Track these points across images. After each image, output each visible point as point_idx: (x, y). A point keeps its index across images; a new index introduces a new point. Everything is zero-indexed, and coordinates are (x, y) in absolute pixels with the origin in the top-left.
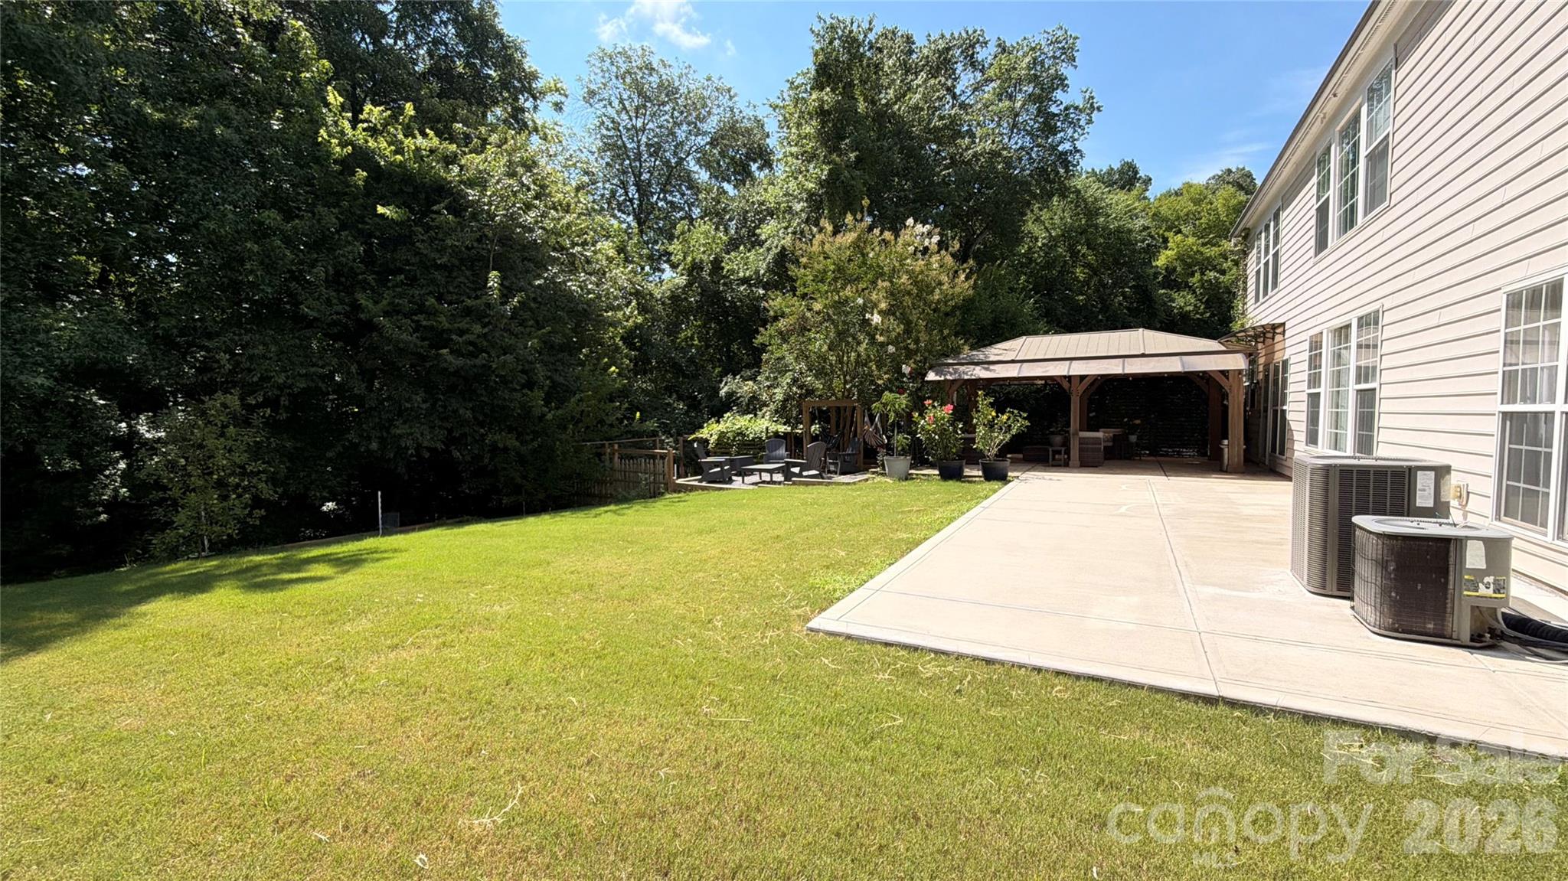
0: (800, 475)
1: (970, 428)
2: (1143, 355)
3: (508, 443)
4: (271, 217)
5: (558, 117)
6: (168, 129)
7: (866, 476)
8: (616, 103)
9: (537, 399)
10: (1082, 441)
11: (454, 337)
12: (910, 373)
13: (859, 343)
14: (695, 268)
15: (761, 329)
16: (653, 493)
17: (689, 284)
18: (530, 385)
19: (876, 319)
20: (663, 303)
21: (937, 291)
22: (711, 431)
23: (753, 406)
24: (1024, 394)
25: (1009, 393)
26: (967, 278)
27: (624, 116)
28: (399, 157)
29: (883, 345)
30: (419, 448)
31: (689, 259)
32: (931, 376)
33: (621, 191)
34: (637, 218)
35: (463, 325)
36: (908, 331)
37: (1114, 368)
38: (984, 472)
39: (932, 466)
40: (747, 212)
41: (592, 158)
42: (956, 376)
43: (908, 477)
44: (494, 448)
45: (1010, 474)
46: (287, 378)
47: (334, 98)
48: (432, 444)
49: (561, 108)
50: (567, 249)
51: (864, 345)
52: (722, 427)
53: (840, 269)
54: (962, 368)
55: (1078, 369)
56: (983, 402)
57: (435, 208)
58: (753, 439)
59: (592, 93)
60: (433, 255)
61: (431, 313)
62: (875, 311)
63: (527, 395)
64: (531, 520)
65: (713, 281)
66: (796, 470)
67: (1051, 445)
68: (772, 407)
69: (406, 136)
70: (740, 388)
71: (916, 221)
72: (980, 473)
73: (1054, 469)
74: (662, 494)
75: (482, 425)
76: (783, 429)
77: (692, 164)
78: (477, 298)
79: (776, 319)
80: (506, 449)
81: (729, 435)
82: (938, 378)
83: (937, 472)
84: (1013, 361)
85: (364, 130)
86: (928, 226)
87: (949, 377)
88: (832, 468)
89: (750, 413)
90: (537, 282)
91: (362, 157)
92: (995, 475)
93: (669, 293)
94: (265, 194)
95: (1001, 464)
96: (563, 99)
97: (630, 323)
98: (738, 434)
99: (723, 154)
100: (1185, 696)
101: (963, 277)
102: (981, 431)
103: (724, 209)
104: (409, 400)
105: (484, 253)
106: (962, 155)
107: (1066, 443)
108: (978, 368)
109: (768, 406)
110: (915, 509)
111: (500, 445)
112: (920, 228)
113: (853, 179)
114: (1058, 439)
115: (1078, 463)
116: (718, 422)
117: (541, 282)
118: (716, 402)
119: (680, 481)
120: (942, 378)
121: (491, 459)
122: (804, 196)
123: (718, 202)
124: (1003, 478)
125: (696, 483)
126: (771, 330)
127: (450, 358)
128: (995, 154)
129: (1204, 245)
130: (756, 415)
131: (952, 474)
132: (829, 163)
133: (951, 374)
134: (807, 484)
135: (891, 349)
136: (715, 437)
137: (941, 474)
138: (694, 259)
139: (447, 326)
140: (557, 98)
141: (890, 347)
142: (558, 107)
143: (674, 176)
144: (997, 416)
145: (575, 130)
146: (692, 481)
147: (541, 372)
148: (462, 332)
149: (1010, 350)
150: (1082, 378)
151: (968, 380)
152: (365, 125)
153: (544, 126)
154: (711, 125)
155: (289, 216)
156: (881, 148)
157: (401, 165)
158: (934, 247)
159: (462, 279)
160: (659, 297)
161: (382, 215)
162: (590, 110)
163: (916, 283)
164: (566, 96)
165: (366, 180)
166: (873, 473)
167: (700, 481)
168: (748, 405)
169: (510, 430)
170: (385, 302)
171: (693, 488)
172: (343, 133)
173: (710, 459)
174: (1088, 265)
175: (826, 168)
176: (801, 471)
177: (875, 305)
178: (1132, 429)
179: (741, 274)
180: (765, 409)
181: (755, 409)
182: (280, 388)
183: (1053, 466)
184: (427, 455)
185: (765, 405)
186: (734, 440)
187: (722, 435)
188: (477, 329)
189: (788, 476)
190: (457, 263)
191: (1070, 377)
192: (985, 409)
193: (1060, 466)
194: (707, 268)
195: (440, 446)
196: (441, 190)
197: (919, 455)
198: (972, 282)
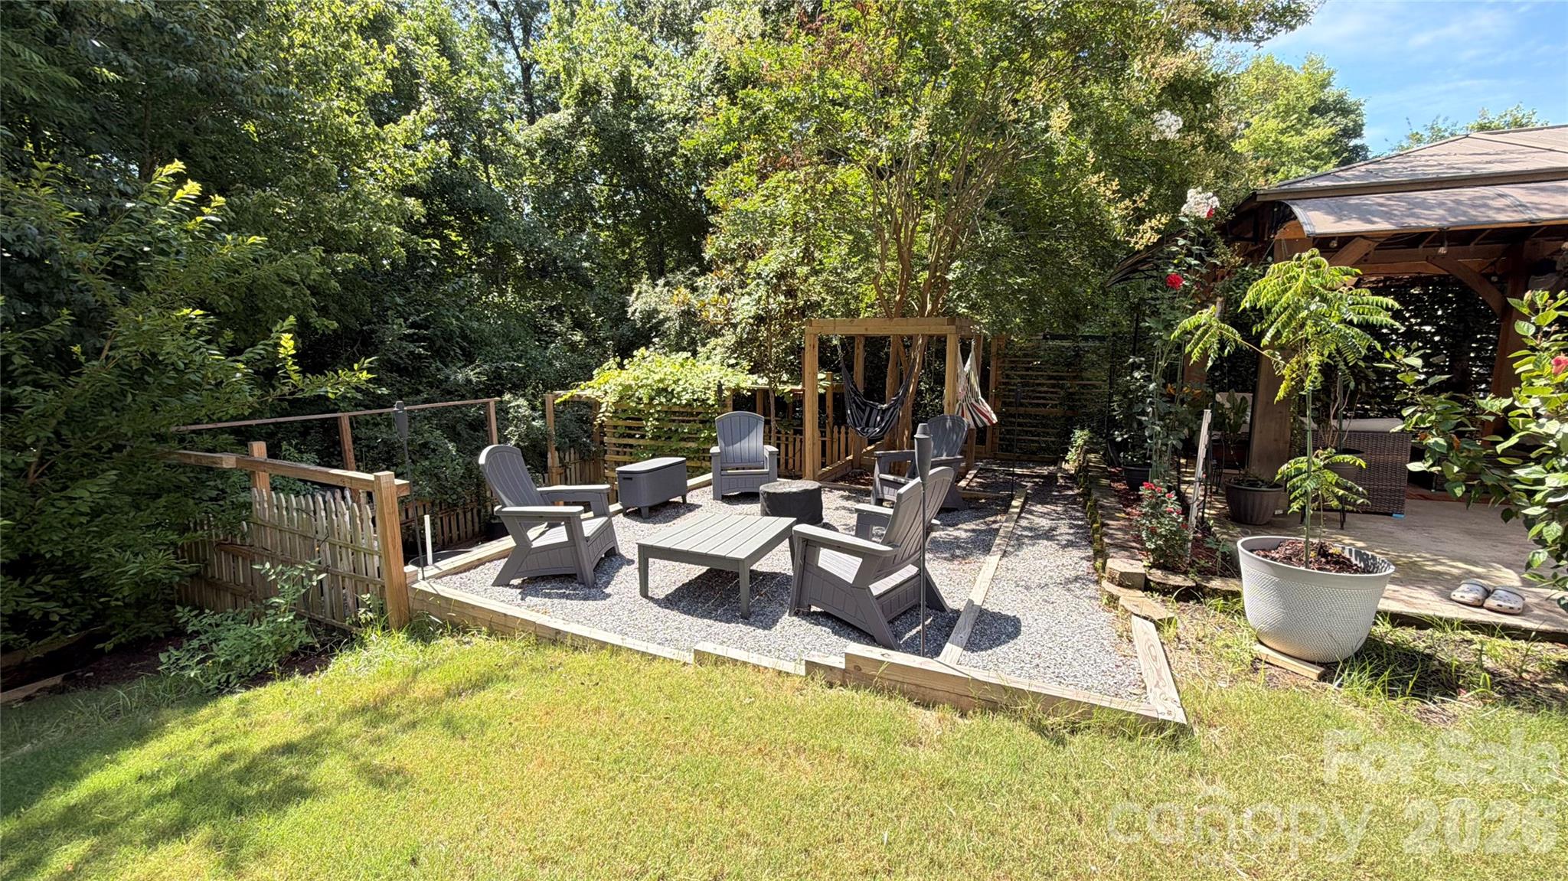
22: (606, 384)
52: (628, 376)
58: (689, 404)
68: (730, 338)
70: (665, 302)
76: (748, 382)
81: (641, 392)
89: (684, 349)
98: (659, 392)
109: (716, 334)
116: (621, 366)
118: (624, 329)
129: (1283, 132)
130: (695, 353)
136: (612, 398)
168: (680, 334)
180: (712, 342)
181: (693, 342)
185: (715, 333)
186: (650, 405)
187: (626, 393)
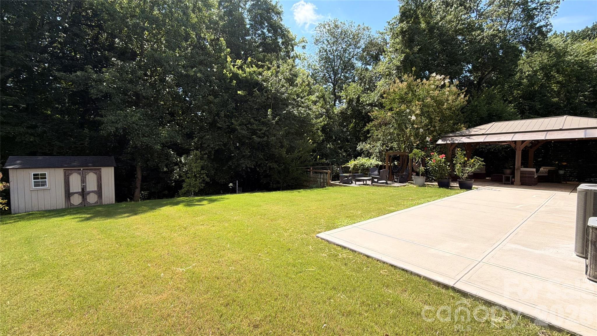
0: (377, 182)
1: (453, 166)
2: (561, 130)
3: (274, 167)
4: (211, 98)
5: (304, 51)
6: (187, 76)
7: (405, 184)
8: (326, 42)
9: (284, 151)
10: (522, 173)
11: (258, 132)
12: (430, 140)
13: (407, 128)
14: (350, 102)
15: (367, 124)
16: (322, 186)
17: (348, 108)
18: (282, 147)
19: (413, 118)
20: (338, 116)
21: (446, 104)
22: (351, 164)
23: (369, 155)
24: (498, 149)
25: (490, 149)
26: (465, 96)
27: (329, 46)
28: (245, 75)
29: (418, 129)
30: (247, 168)
31: (348, 98)
32: (440, 142)
33: (327, 75)
34: (333, 84)
35: (261, 128)
36: (431, 122)
37: (541, 137)
38: (459, 185)
39: (435, 181)
40: (372, 77)
41: (317, 64)
42: (452, 142)
43: (424, 185)
44: (270, 168)
45: (473, 186)
46: (214, 145)
47: (229, 59)
48: (250, 166)
49: (305, 48)
50: (296, 99)
51: (409, 129)
52: (356, 162)
53: (402, 98)
54: (455, 138)
55: (518, 138)
56: (459, 154)
57: (254, 90)
58: (367, 167)
59: (317, 40)
60: (253, 105)
61: (252, 124)
62: (413, 115)
63: (280, 150)
64: (274, 192)
65: (357, 106)
66: (376, 180)
67: (504, 174)
69: (247, 68)
70: (365, 147)
71: (437, 74)
72: (458, 185)
73: (504, 185)
74: (325, 187)
75: (266, 160)
76: (380, 163)
77: (354, 61)
78: (266, 118)
79: (373, 120)
80: (273, 168)
81: (358, 165)
82: (443, 143)
83: (437, 184)
84: (483, 134)
85: (237, 68)
86: (443, 76)
87: (448, 142)
88: (396, 180)
89: (368, 157)
90: (284, 112)
91: (235, 76)
92: (465, 186)
93: (340, 111)
94: (211, 91)
95: (469, 182)
96: (306, 44)
97: (322, 124)
98: (362, 165)
99: (368, 54)
100: (439, 284)
101: (462, 96)
102: (458, 166)
103: (363, 77)
104: (245, 152)
105: (269, 103)
106: (475, 38)
107: (513, 174)
108: (464, 138)
110: (411, 198)
111: (272, 167)
112: (438, 77)
113: (415, 58)
114: (508, 171)
115: (519, 183)
116: (355, 160)
117: (285, 112)
118: (356, 152)
119: (332, 182)
120: (445, 143)
121: (269, 172)
122: (395, 68)
123: (361, 75)
124: (469, 188)
125: (338, 183)
126: (371, 124)
127: (256, 139)
128: (494, 36)
130: (370, 158)
131: (444, 184)
132: (404, 53)
133: (450, 141)
134: (378, 186)
135: (421, 130)
136: (353, 166)
137: (439, 185)
138: (350, 98)
139: (256, 128)
140: (303, 44)
141: (421, 129)
142: (304, 47)
143: (348, 66)
144: (468, 160)
145: (311, 55)
146: (337, 183)
147: (286, 143)
148: (260, 130)
149: (483, 129)
150: (523, 142)
151: (458, 143)
152: (237, 66)
153: (299, 55)
154: (362, 44)
155: (216, 97)
156: (430, 42)
157: (245, 77)
158: (447, 84)
159: (261, 112)
160: (336, 113)
161: (239, 94)
162: (316, 46)
163: (436, 101)
164: (307, 43)
165: (236, 83)
166: (409, 183)
167: (340, 183)
169: (276, 162)
170: (239, 121)
171: (336, 185)
172: (231, 70)
173: (344, 174)
174: (558, 82)
175: (403, 55)
176: (378, 181)
177: (414, 112)
178: (560, 167)
179: (368, 102)
180: (374, 156)
182: (212, 148)
183: (505, 184)
184: (249, 170)
185: (372, 154)
186: (360, 168)
187: (355, 165)
188: (265, 129)
189: (373, 182)
190: (261, 107)
191: (515, 142)
192: (460, 157)
193: (509, 184)
194: (355, 101)
195: (253, 167)
196: (257, 84)
197: (428, 176)
198: (467, 98)
